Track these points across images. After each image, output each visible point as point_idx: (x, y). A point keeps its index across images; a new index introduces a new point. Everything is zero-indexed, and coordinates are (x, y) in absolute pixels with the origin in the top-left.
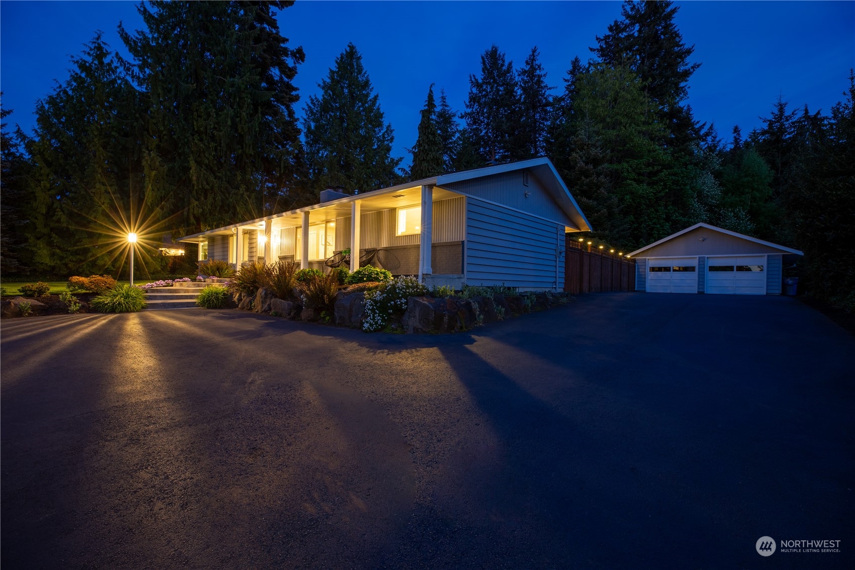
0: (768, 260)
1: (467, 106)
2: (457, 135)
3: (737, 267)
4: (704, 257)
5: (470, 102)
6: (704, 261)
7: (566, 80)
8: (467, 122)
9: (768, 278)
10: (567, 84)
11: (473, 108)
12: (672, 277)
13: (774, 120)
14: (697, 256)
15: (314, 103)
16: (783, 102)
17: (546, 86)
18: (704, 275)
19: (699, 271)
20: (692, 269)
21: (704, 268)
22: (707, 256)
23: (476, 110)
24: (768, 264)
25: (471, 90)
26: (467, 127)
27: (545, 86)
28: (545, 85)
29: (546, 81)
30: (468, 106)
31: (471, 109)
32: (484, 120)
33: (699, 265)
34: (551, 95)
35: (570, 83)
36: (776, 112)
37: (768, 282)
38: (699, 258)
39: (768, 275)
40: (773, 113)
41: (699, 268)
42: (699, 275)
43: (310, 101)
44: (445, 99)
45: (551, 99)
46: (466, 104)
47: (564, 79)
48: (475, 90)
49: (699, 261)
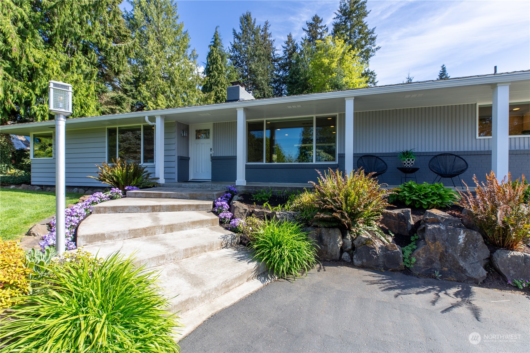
7: (284, 47)
10: (284, 49)
11: (234, 53)
17: (274, 48)
25: (234, 39)
29: (275, 44)
32: (241, 63)
34: (277, 55)
35: (286, 49)
48: (236, 40)
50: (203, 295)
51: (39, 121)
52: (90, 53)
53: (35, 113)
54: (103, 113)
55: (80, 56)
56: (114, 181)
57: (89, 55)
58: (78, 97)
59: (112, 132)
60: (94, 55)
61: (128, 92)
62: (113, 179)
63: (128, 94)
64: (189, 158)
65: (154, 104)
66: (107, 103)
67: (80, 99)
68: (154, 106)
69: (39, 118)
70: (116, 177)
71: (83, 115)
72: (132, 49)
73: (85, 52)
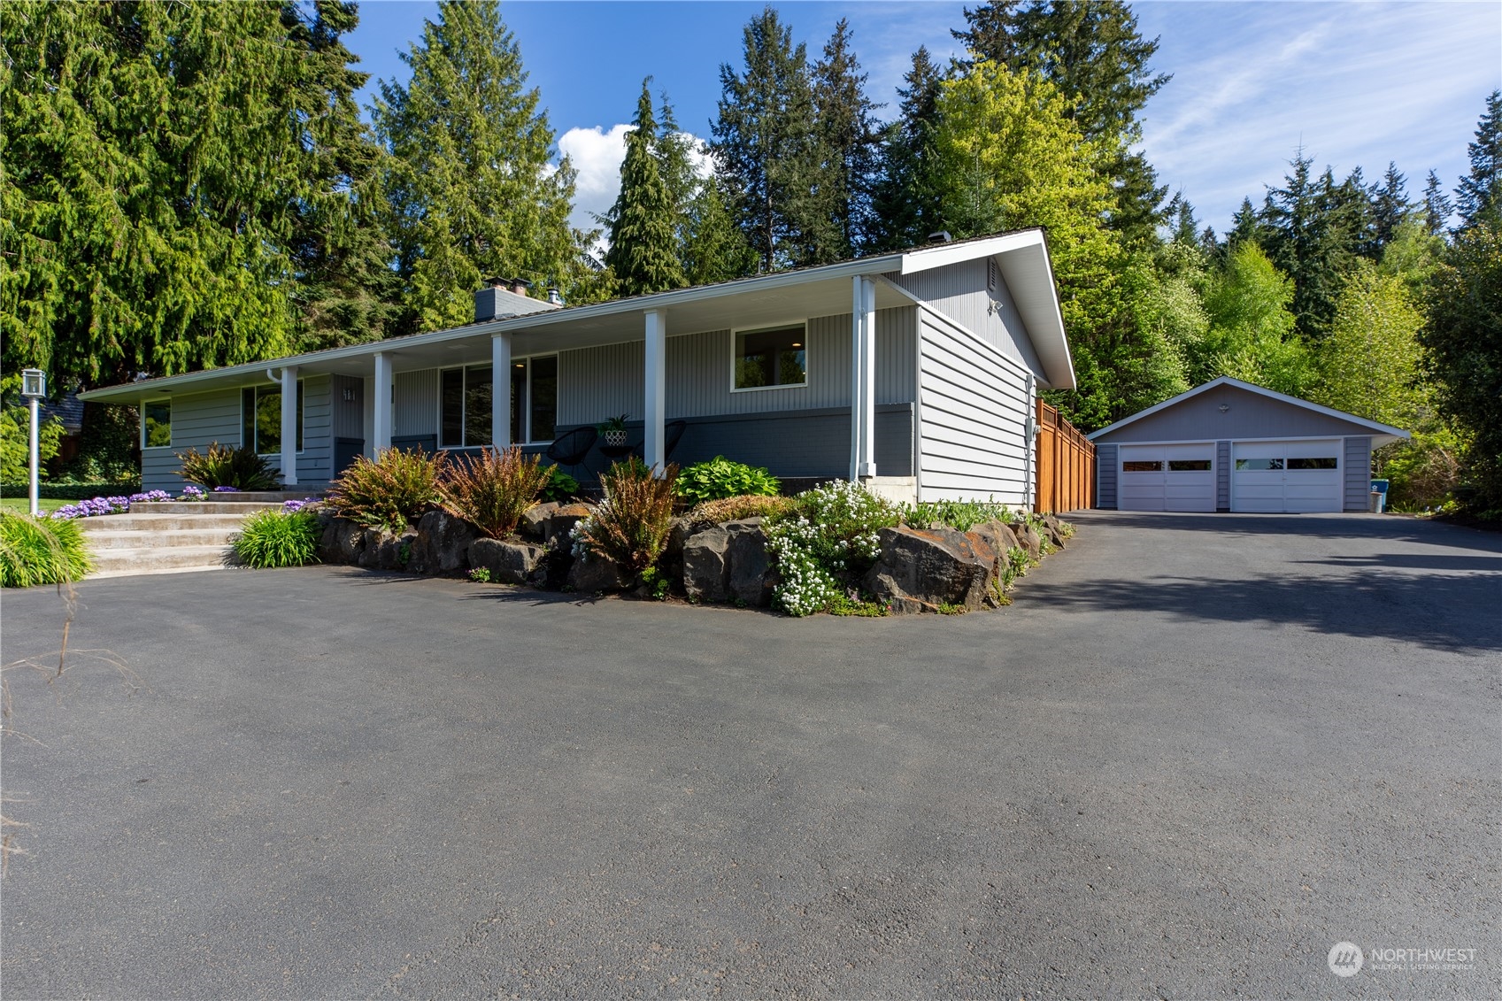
0: (1346, 448)
1: (715, 131)
2: (699, 190)
3: (1289, 460)
4: (1228, 443)
5: (720, 123)
6: (1228, 450)
7: (902, 93)
8: (715, 163)
9: (1346, 482)
10: (904, 99)
11: (727, 135)
12: (1165, 481)
13: (1290, 190)
14: (1215, 441)
15: (392, 96)
16: (1305, 158)
17: (866, 102)
18: (1228, 476)
19: (1219, 470)
20: (1204, 465)
21: (1228, 463)
22: (1233, 440)
23: (734, 140)
24: (1346, 455)
25: (724, 96)
26: (716, 175)
27: (864, 102)
28: (863, 98)
29: (866, 90)
30: (717, 129)
31: (723, 138)
32: (749, 163)
33: (1219, 457)
34: (876, 121)
35: (909, 99)
36: (1294, 177)
37: (1346, 489)
38: (1219, 443)
39: (1346, 475)
40: (1287, 178)
41: (1219, 463)
42: (1219, 476)
43: (381, 92)
44: (670, 112)
45: (874, 129)
46: (713, 127)
47: (899, 91)
48: (730, 98)
49: (1219, 450)
50: (139, 561)
51: (168, 374)
52: (278, 219)
53: (160, 360)
54: (309, 347)
55: (256, 230)
56: (205, 479)
57: (275, 223)
58: (241, 319)
59: (248, 394)
60: (284, 222)
61: (383, 291)
62: (202, 475)
63: (385, 294)
64: (363, 441)
65: (440, 314)
66: (322, 323)
67: (247, 323)
68: (439, 319)
69: (169, 368)
70: (208, 472)
71: (257, 358)
72: (367, 198)
73: (266, 216)
